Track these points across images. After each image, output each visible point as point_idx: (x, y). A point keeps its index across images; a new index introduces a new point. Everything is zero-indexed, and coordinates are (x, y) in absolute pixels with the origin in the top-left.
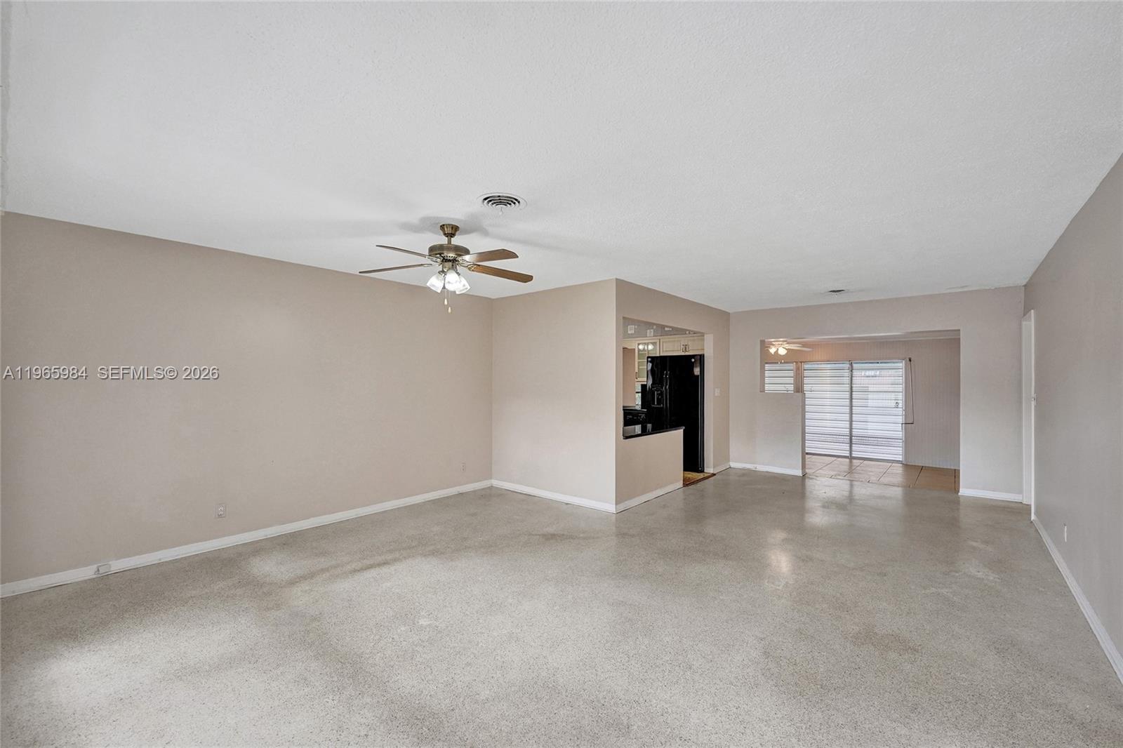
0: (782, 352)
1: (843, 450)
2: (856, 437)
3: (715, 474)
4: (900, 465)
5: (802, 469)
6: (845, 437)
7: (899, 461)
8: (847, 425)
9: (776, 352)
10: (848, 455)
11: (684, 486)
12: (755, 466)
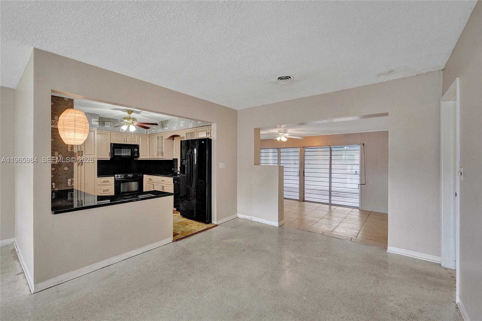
0: (284, 139)
1: (325, 199)
2: (333, 192)
3: (217, 225)
4: (358, 210)
5: (279, 222)
6: (327, 192)
7: (358, 207)
8: (328, 184)
9: (280, 140)
10: (328, 202)
11: (173, 242)
12: (251, 217)
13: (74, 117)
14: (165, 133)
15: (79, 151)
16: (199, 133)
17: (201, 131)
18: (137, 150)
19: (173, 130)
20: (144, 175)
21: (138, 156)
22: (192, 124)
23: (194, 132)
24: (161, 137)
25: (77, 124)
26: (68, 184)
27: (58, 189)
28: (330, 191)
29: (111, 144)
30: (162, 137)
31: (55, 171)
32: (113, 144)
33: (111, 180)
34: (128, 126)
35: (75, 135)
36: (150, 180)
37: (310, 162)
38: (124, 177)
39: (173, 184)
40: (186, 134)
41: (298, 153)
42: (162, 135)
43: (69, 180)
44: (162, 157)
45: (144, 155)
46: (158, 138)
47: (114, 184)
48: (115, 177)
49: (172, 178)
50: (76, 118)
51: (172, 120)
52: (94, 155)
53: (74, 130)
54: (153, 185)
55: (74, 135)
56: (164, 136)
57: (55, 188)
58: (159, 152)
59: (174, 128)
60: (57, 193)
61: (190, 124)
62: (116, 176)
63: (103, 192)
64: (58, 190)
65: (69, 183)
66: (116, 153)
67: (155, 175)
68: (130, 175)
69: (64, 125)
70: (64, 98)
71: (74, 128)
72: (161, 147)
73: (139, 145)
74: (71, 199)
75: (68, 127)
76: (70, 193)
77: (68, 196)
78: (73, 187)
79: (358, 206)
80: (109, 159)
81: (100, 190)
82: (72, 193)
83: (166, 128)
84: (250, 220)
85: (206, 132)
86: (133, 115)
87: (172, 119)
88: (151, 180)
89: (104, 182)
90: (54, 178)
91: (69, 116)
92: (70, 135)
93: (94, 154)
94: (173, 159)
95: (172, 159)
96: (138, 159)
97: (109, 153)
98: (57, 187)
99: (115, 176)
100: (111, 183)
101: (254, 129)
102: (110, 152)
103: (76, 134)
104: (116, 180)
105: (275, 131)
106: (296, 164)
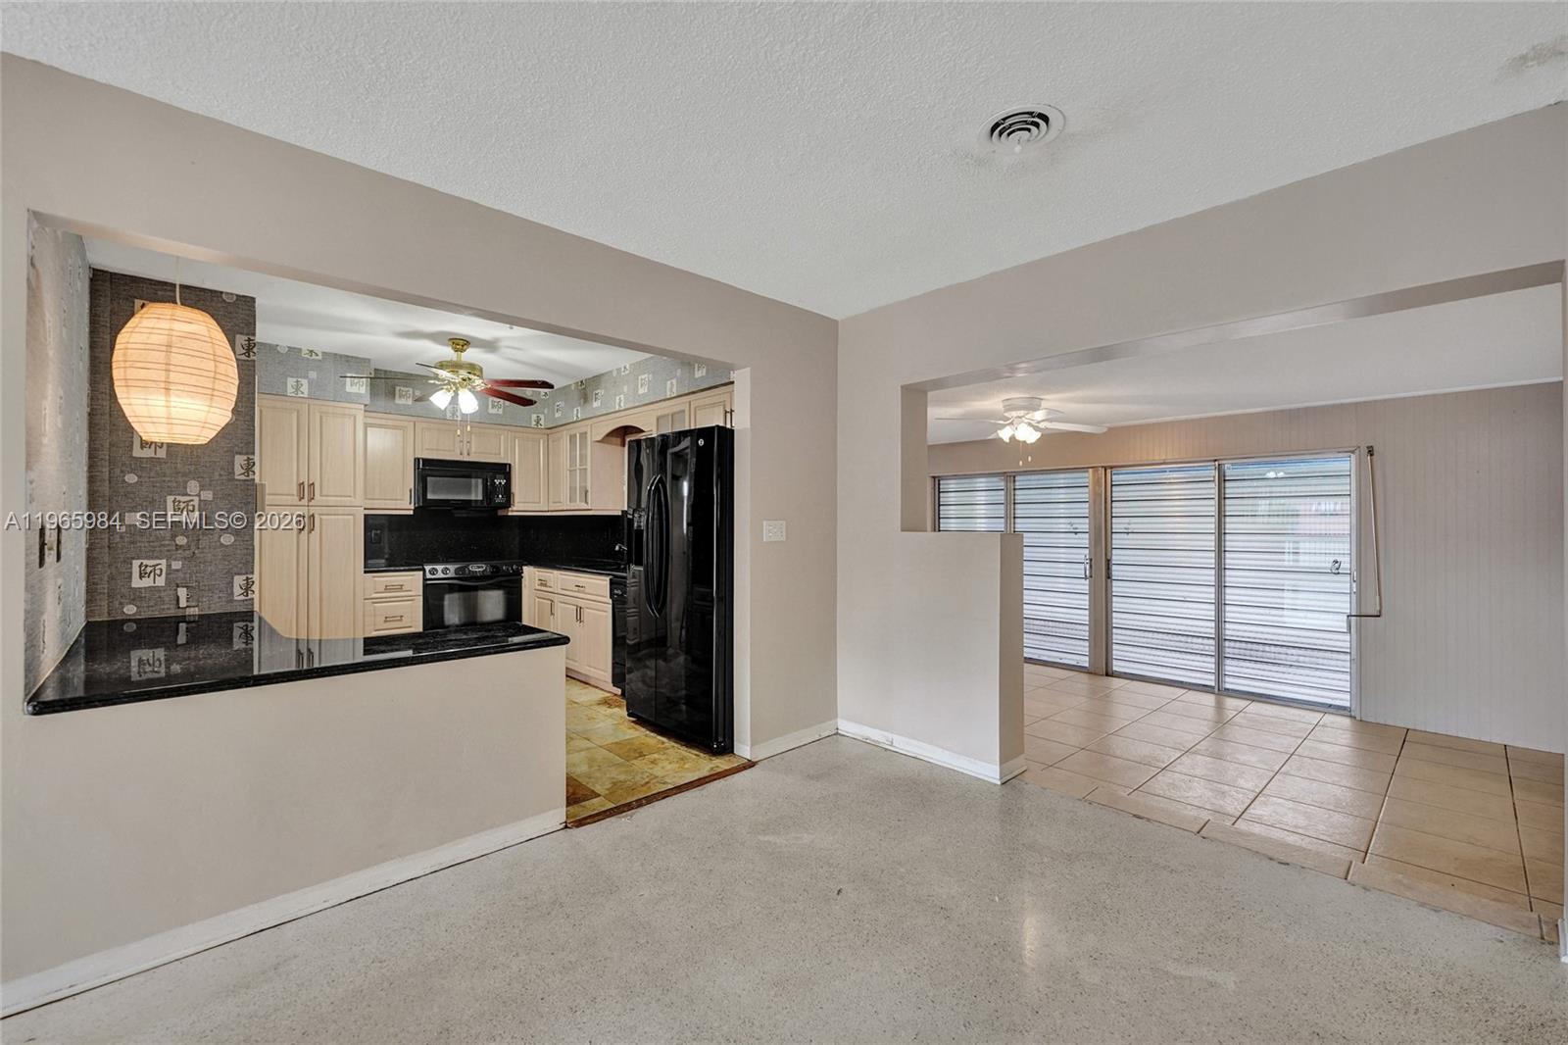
0: (1028, 436)
2: (1232, 644)
3: (751, 764)
4: (1347, 721)
5: (1001, 763)
6: (1206, 641)
7: (1345, 708)
8: (1210, 611)
9: (1013, 438)
10: (1213, 684)
11: (566, 827)
12: (890, 736)
13: (166, 332)
14: (595, 420)
15: (303, 483)
16: (698, 412)
17: (705, 407)
18: (503, 482)
19: (617, 409)
20: (524, 568)
21: (508, 504)
22: (674, 381)
23: (684, 411)
24: (581, 434)
25: (175, 359)
26: (232, 593)
27: (196, 609)
28: (1220, 639)
29: (417, 460)
30: (583, 435)
31: (189, 546)
32: (423, 459)
33: (412, 582)
34: (452, 394)
35: (172, 404)
36: (541, 585)
37: (1133, 526)
38: (456, 571)
39: (610, 601)
40: (658, 419)
41: (1086, 490)
42: (583, 430)
43: (239, 580)
44: (585, 506)
45: (527, 500)
46: (572, 438)
47: (421, 598)
48: (424, 574)
49: (608, 579)
50: (174, 338)
51: (615, 374)
52: (355, 497)
53: (163, 385)
54: (549, 602)
55: (164, 403)
56: (589, 434)
57: (187, 607)
58: (576, 488)
59: (620, 401)
60: (194, 625)
61: (669, 382)
62: (428, 568)
63: (386, 621)
64: (199, 615)
65: (237, 591)
66: (434, 492)
67: (559, 569)
68: (477, 568)
69: (128, 364)
70: (222, 293)
71: (162, 376)
72: (580, 470)
73: (510, 465)
74: (244, 646)
75: (143, 374)
76: (241, 624)
77: (234, 634)
78: (253, 605)
79: (1348, 704)
80: (411, 513)
81: (375, 616)
82: (249, 624)
83: (596, 404)
84: (886, 750)
85: (722, 407)
86: (471, 355)
87: (611, 372)
88: (545, 585)
89: (387, 589)
90: (186, 573)
91: (149, 331)
92: (150, 402)
93: (355, 494)
94: (623, 511)
95: (620, 514)
96: (510, 514)
97: (411, 491)
98: (194, 604)
99: (424, 570)
100: (410, 593)
101: (902, 387)
102: (412, 487)
103: (173, 398)
104: (429, 582)
105: (993, 403)
106: (1076, 533)
